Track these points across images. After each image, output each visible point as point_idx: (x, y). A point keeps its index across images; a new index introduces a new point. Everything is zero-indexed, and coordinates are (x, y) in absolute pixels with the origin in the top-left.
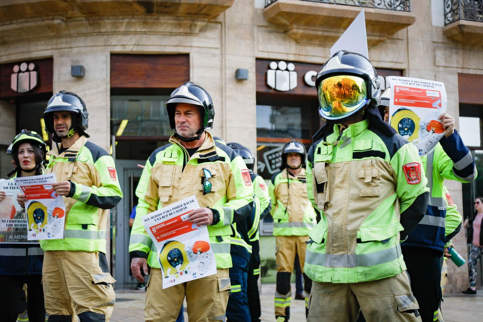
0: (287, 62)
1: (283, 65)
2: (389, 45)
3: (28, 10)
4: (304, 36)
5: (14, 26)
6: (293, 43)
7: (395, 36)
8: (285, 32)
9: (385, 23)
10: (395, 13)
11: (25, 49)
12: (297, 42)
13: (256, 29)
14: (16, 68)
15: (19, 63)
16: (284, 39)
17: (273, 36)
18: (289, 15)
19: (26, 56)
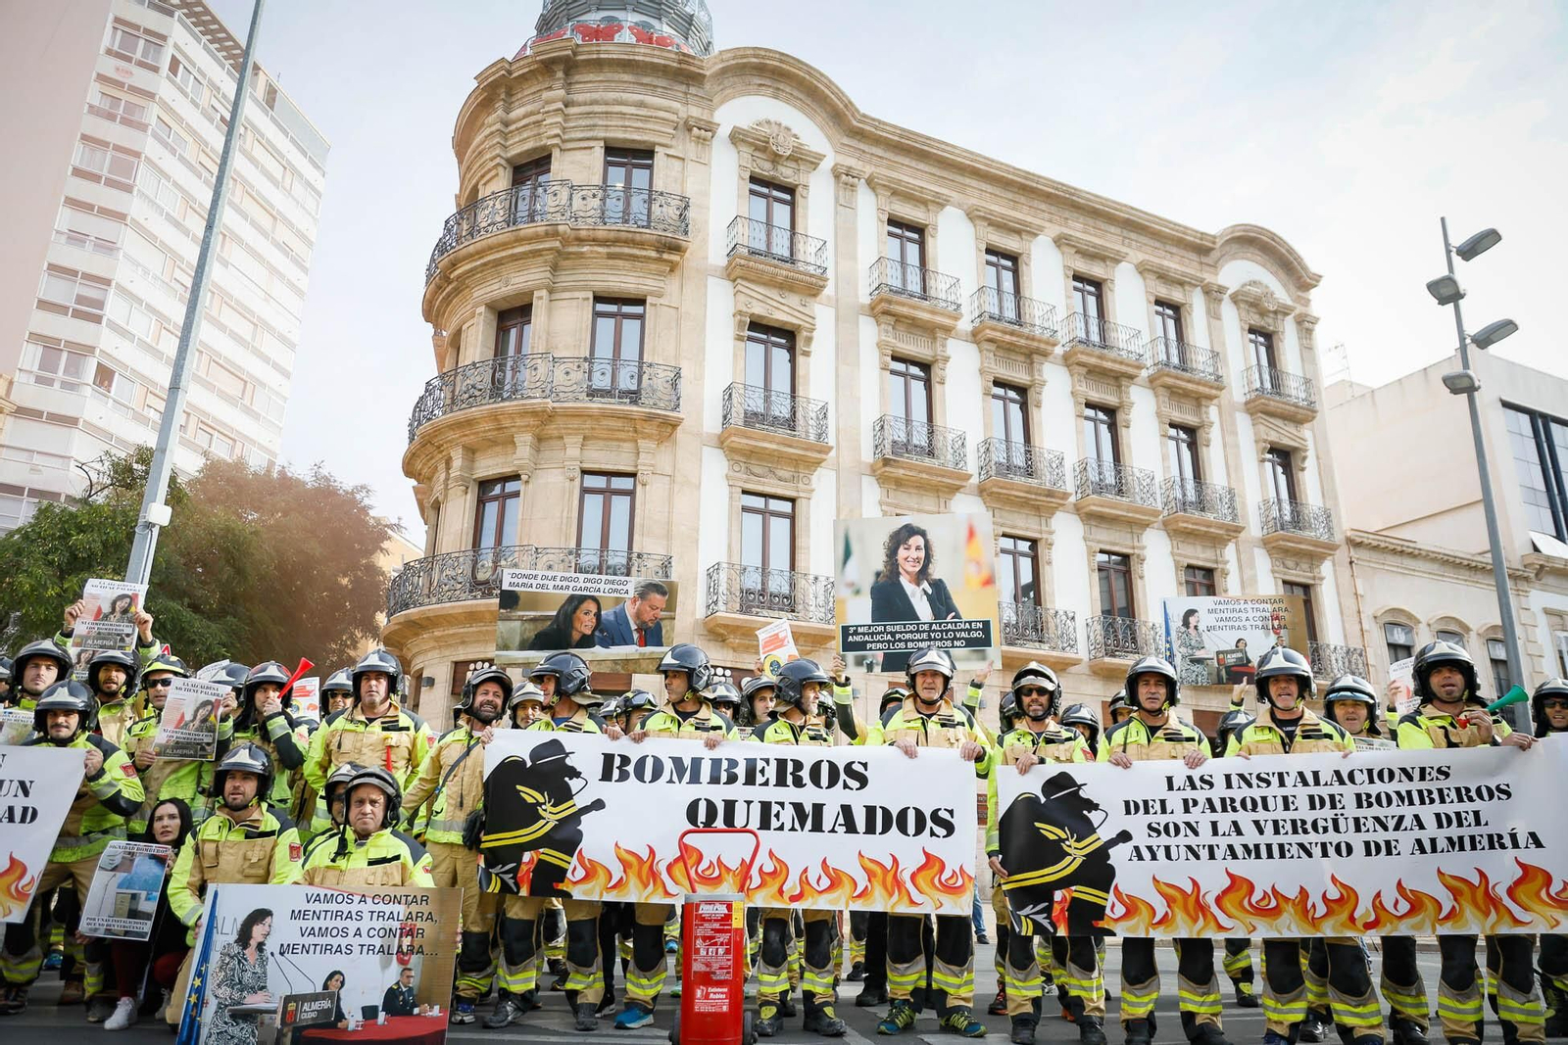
0: (724, 668)
1: (720, 671)
2: (822, 654)
3: (488, 616)
4: (740, 645)
5: (474, 629)
6: (731, 652)
7: (828, 646)
8: (723, 641)
9: (815, 635)
10: (826, 626)
11: (482, 649)
12: (734, 650)
13: (696, 637)
14: (472, 666)
15: (475, 662)
16: (722, 647)
17: (712, 644)
18: (726, 626)
19: (482, 656)
